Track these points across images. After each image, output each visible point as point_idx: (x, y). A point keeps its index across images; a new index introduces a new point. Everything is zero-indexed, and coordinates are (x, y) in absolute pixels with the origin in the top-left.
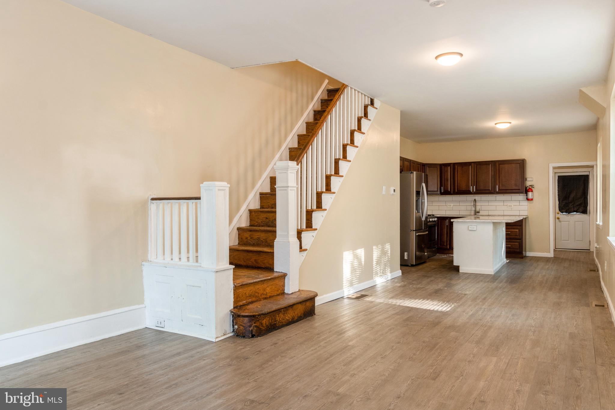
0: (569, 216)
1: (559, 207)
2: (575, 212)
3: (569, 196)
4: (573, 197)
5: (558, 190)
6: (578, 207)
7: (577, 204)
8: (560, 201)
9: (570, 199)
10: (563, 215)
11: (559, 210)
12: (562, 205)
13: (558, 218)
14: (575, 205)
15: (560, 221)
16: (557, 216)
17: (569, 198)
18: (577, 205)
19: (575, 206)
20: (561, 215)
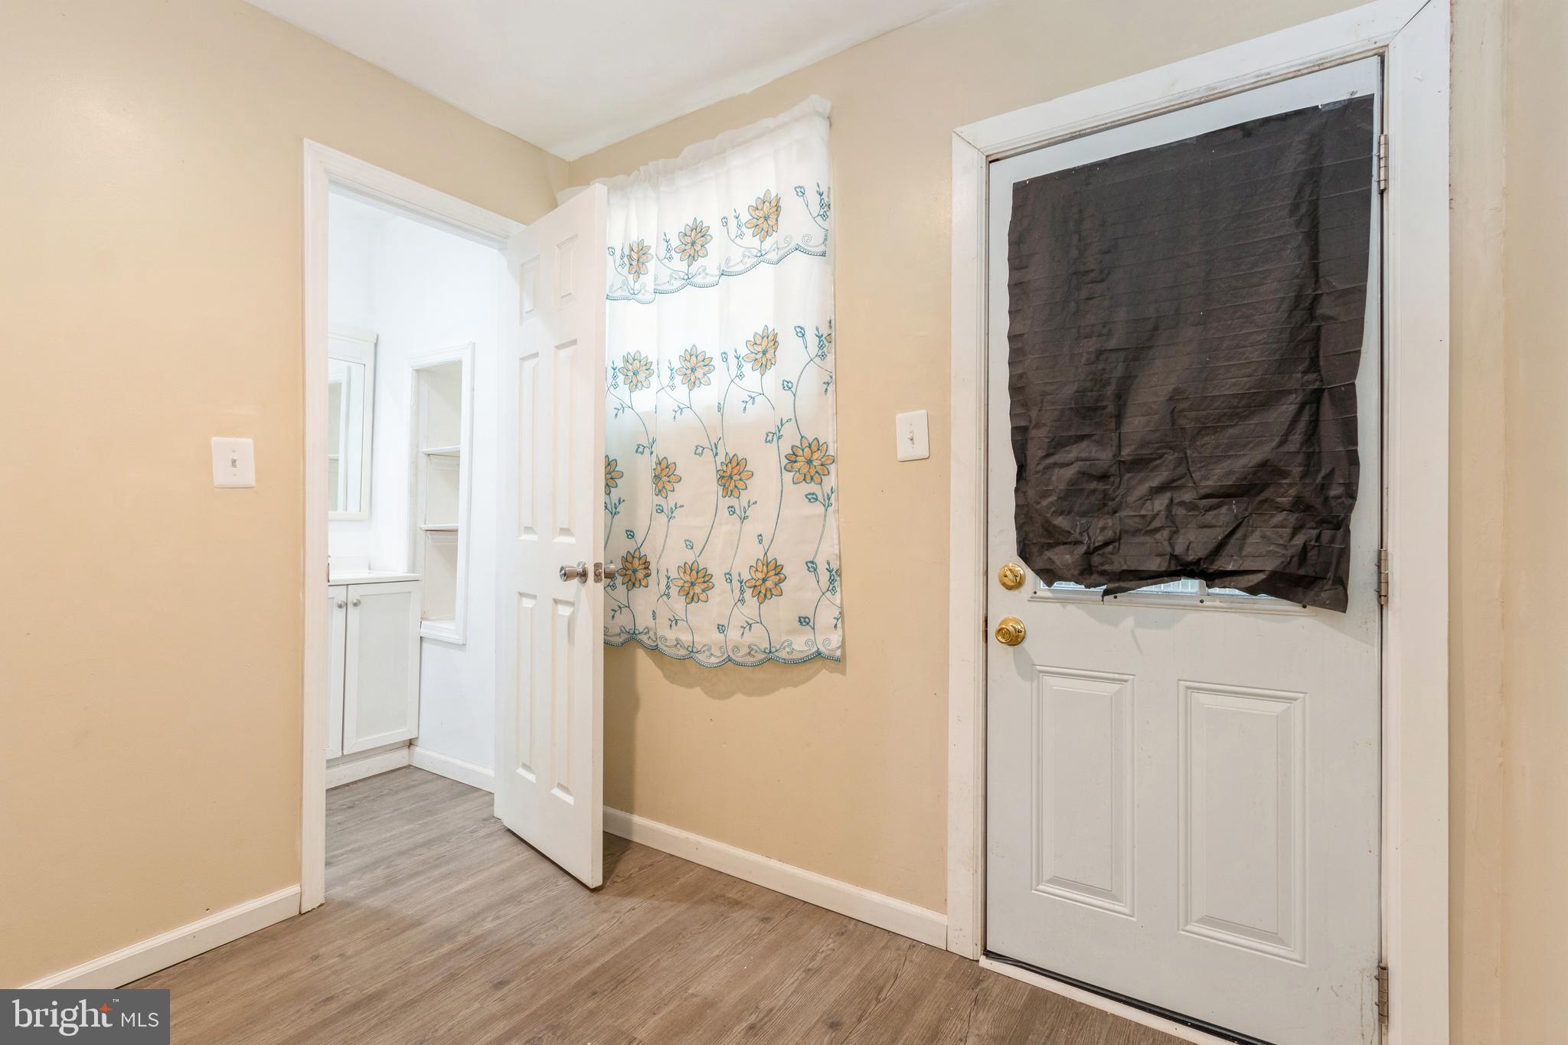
0: (1129, 622)
1: (1024, 516)
2: (1191, 575)
3: (1121, 397)
4: (1175, 396)
5: (1013, 338)
6: (1225, 515)
7: (1216, 476)
8: (1035, 452)
9: (1137, 425)
10: (1056, 607)
11: (1024, 554)
12: (1044, 495)
13: (1014, 638)
14: (1188, 496)
15: (1030, 672)
16: (1008, 608)
17: (1119, 417)
18: (1223, 495)
19: (1191, 507)
20: (1035, 597)
